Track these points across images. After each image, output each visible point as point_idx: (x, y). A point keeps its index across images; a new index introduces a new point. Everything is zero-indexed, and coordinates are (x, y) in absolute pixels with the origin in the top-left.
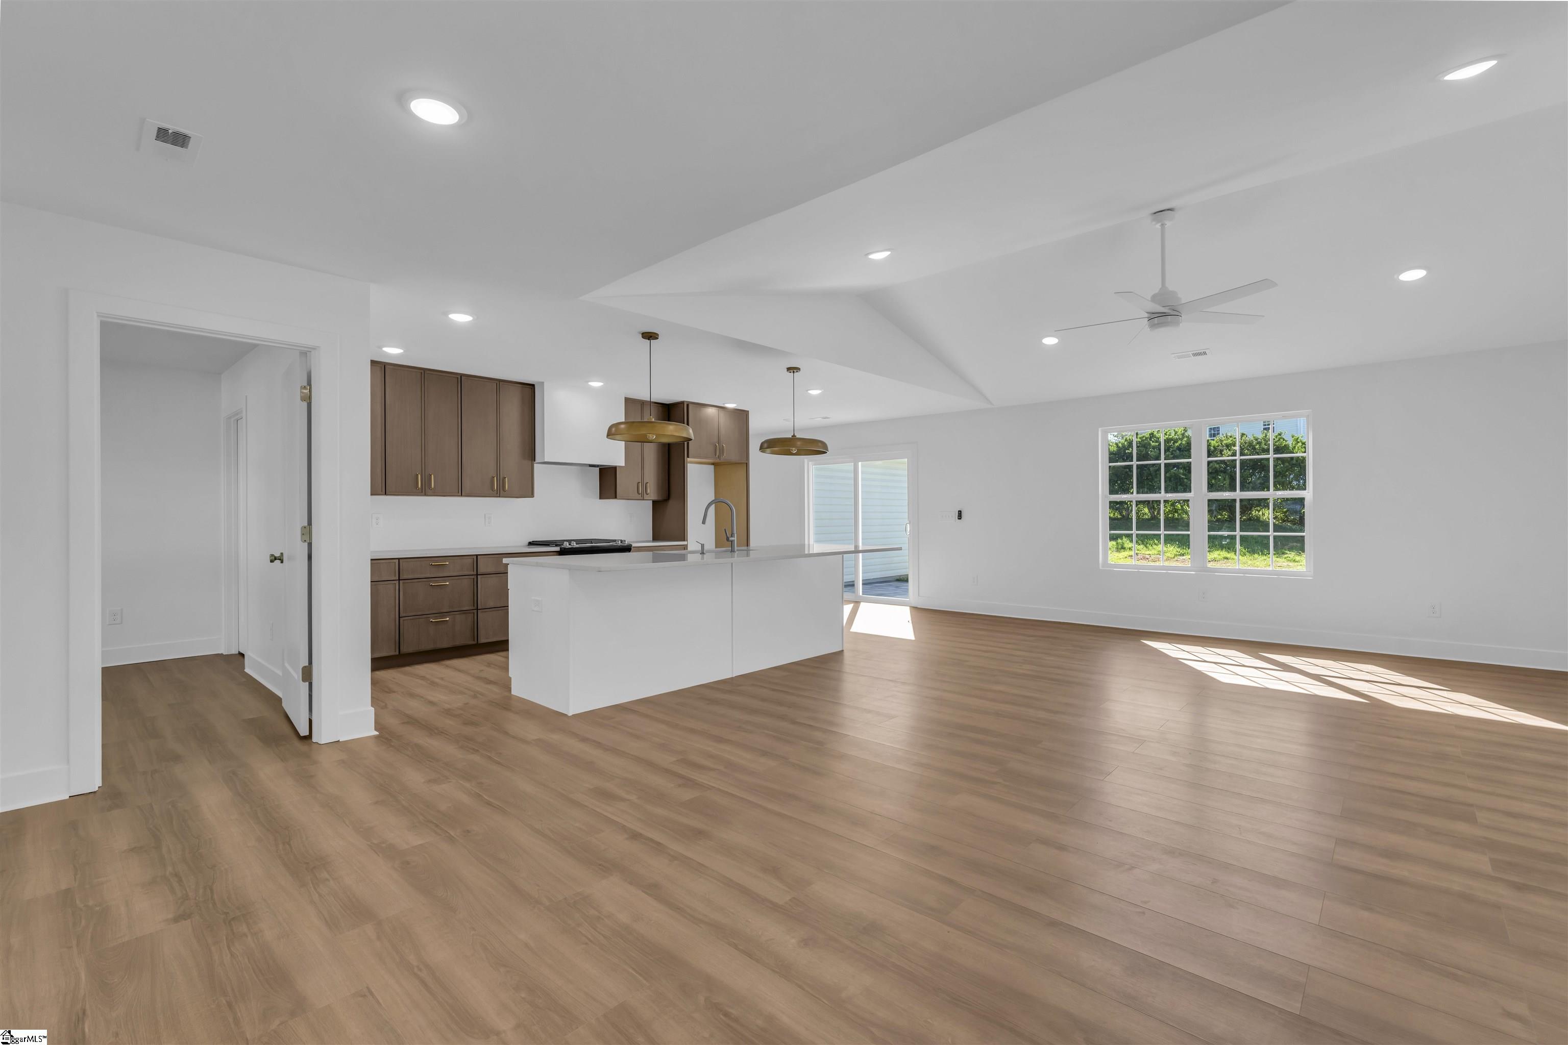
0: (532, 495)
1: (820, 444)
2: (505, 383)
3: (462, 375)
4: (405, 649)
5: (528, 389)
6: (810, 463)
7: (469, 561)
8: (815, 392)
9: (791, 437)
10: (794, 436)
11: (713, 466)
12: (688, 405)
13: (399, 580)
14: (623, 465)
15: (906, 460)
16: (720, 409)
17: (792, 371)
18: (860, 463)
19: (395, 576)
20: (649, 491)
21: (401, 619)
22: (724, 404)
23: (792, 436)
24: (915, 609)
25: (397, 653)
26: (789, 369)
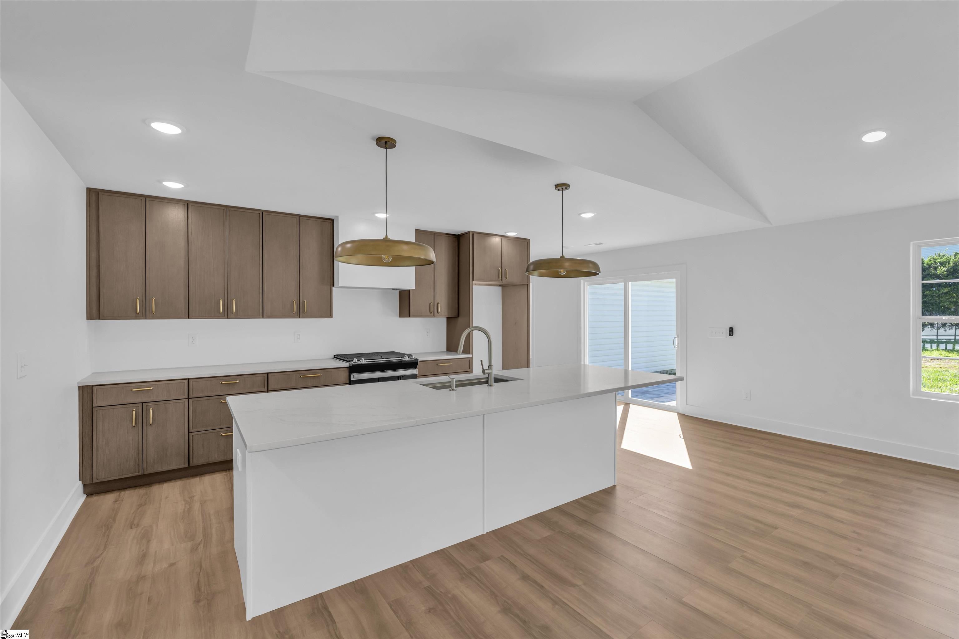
0: (330, 316)
1: (591, 265)
2: (305, 218)
3: (263, 212)
4: (195, 462)
5: (328, 224)
6: (586, 283)
7: (259, 378)
8: (587, 216)
9: (559, 257)
10: (563, 256)
11: (500, 288)
12: (473, 235)
13: (189, 398)
14: (414, 288)
15: (674, 280)
16: (503, 238)
17: (560, 188)
18: (630, 283)
19: (184, 395)
20: (439, 310)
21: (191, 435)
22: (506, 233)
23: (561, 257)
24: (683, 417)
25: (187, 466)
26: (557, 186)
